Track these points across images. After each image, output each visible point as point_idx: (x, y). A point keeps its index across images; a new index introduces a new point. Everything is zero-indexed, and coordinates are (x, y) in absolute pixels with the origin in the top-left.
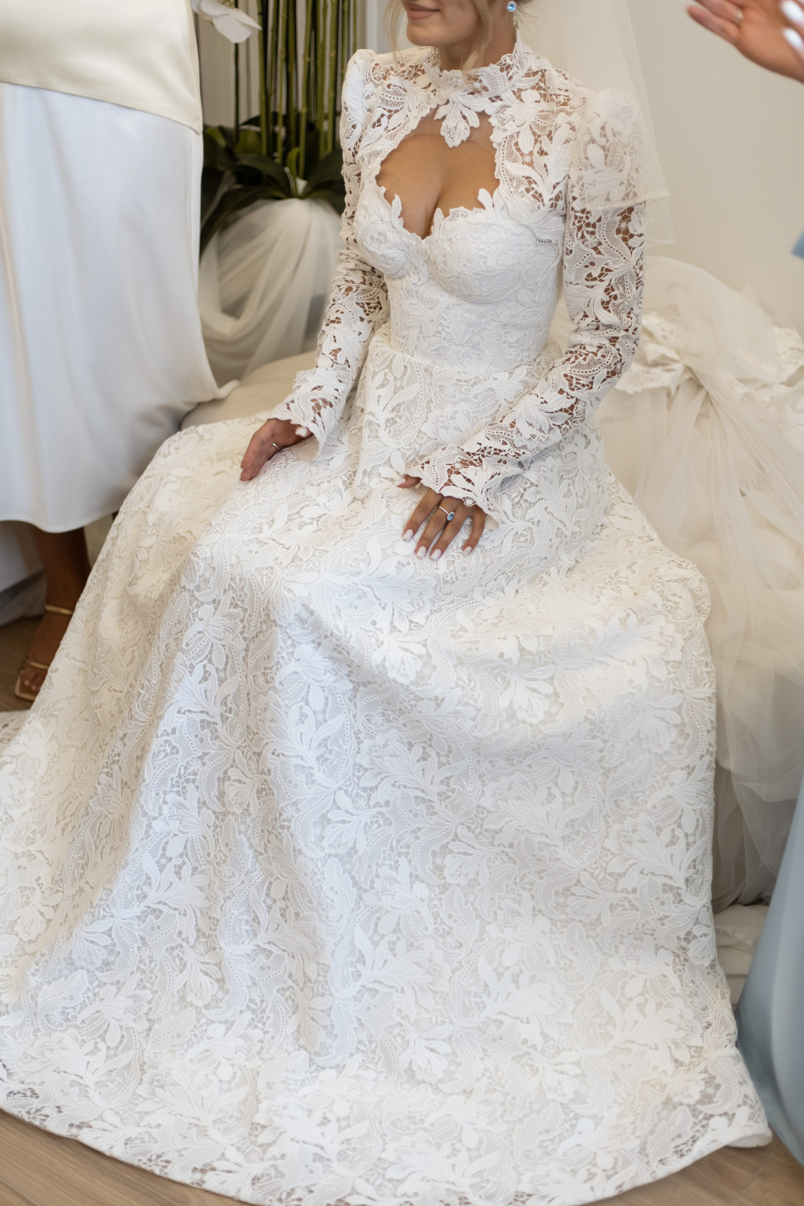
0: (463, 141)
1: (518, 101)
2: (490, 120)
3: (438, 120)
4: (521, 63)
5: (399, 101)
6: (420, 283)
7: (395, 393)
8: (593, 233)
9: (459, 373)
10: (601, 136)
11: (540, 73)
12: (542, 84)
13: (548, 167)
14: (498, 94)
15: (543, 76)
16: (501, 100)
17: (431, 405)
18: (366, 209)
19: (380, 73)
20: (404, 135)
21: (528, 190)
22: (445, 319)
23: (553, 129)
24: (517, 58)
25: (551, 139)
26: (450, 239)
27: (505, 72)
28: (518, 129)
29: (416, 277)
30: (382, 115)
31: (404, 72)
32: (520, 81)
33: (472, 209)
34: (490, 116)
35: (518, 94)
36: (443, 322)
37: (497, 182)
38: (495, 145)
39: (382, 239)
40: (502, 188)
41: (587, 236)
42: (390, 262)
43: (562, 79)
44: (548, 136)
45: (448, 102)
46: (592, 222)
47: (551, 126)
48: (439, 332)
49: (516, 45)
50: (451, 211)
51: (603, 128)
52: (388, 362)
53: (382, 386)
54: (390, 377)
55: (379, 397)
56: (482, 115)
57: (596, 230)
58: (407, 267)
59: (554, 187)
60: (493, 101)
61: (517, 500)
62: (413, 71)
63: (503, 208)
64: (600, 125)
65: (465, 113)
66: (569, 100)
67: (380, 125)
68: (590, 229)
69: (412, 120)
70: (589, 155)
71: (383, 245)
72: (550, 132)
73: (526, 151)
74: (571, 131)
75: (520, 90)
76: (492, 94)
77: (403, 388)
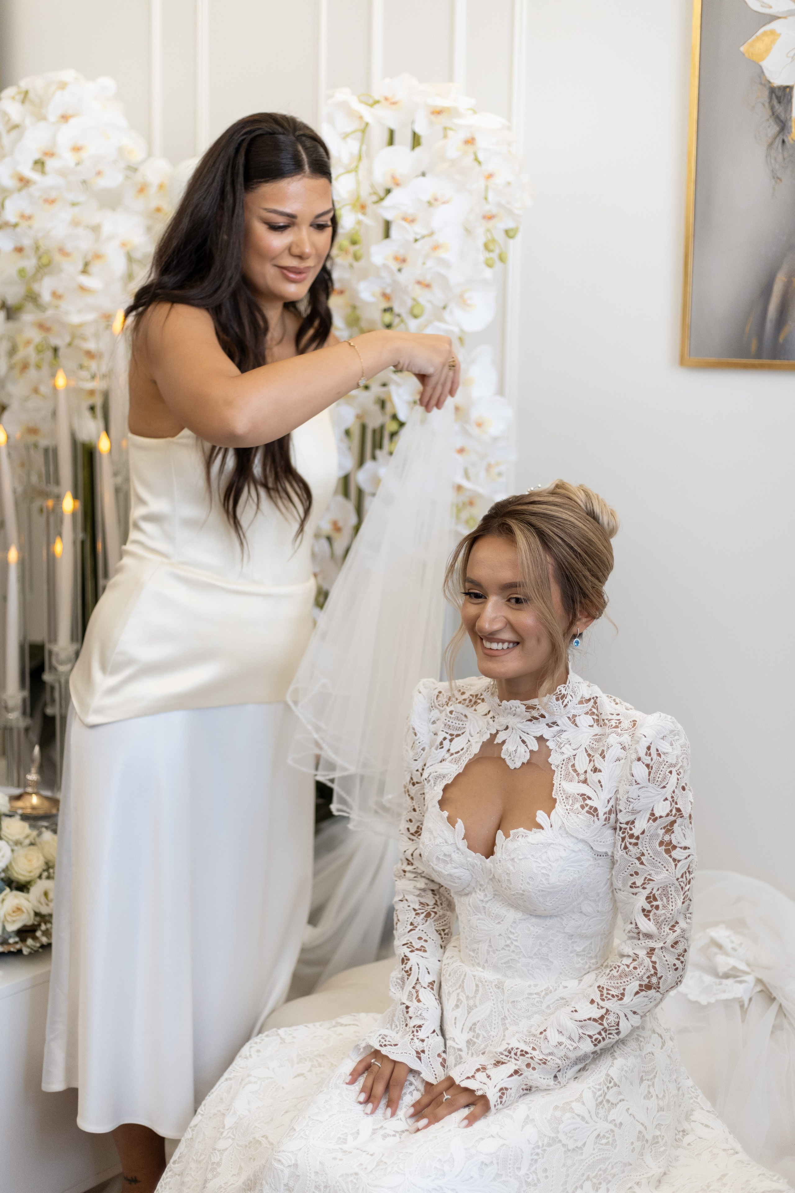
0: (523, 763)
1: (573, 726)
2: (548, 743)
3: (498, 744)
4: (574, 692)
5: (461, 726)
6: (487, 899)
7: (469, 1013)
8: (636, 844)
9: (530, 986)
10: (646, 754)
11: (592, 701)
12: (595, 710)
13: (602, 783)
14: (554, 720)
15: (595, 703)
16: (558, 725)
17: (506, 1022)
18: (431, 832)
19: (443, 699)
20: (467, 760)
21: (582, 807)
22: (513, 933)
23: (605, 749)
24: (571, 687)
25: (604, 757)
26: (513, 859)
27: (561, 701)
28: (574, 752)
29: (482, 894)
30: (445, 739)
31: (465, 700)
32: (574, 708)
33: (531, 830)
34: (548, 740)
35: (573, 720)
36: (511, 936)
37: (555, 800)
38: (553, 767)
39: (448, 859)
40: (559, 808)
41: (630, 847)
42: (456, 881)
43: (613, 704)
44: (601, 755)
45: (507, 728)
46: (636, 835)
47: (604, 746)
48: (507, 946)
49: (569, 676)
50: (512, 832)
51: (649, 748)
52: (460, 982)
53: (457, 1006)
54: (463, 997)
55: (456, 1018)
56: (541, 739)
57: (639, 842)
58: (473, 884)
59: (609, 801)
60: (550, 727)
61: (600, 1099)
62: (474, 700)
63: (560, 828)
64: (647, 744)
65: (523, 738)
66: (620, 723)
67: (442, 747)
68: (633, 841)
69: (474, 744)
70: (634, 772)
71: (449, 865)
72: (603, 751)
73: (581, 771)
74: (622, 750)
75: (574, 716)
76: (549, 719)
77: (476, 1006)
